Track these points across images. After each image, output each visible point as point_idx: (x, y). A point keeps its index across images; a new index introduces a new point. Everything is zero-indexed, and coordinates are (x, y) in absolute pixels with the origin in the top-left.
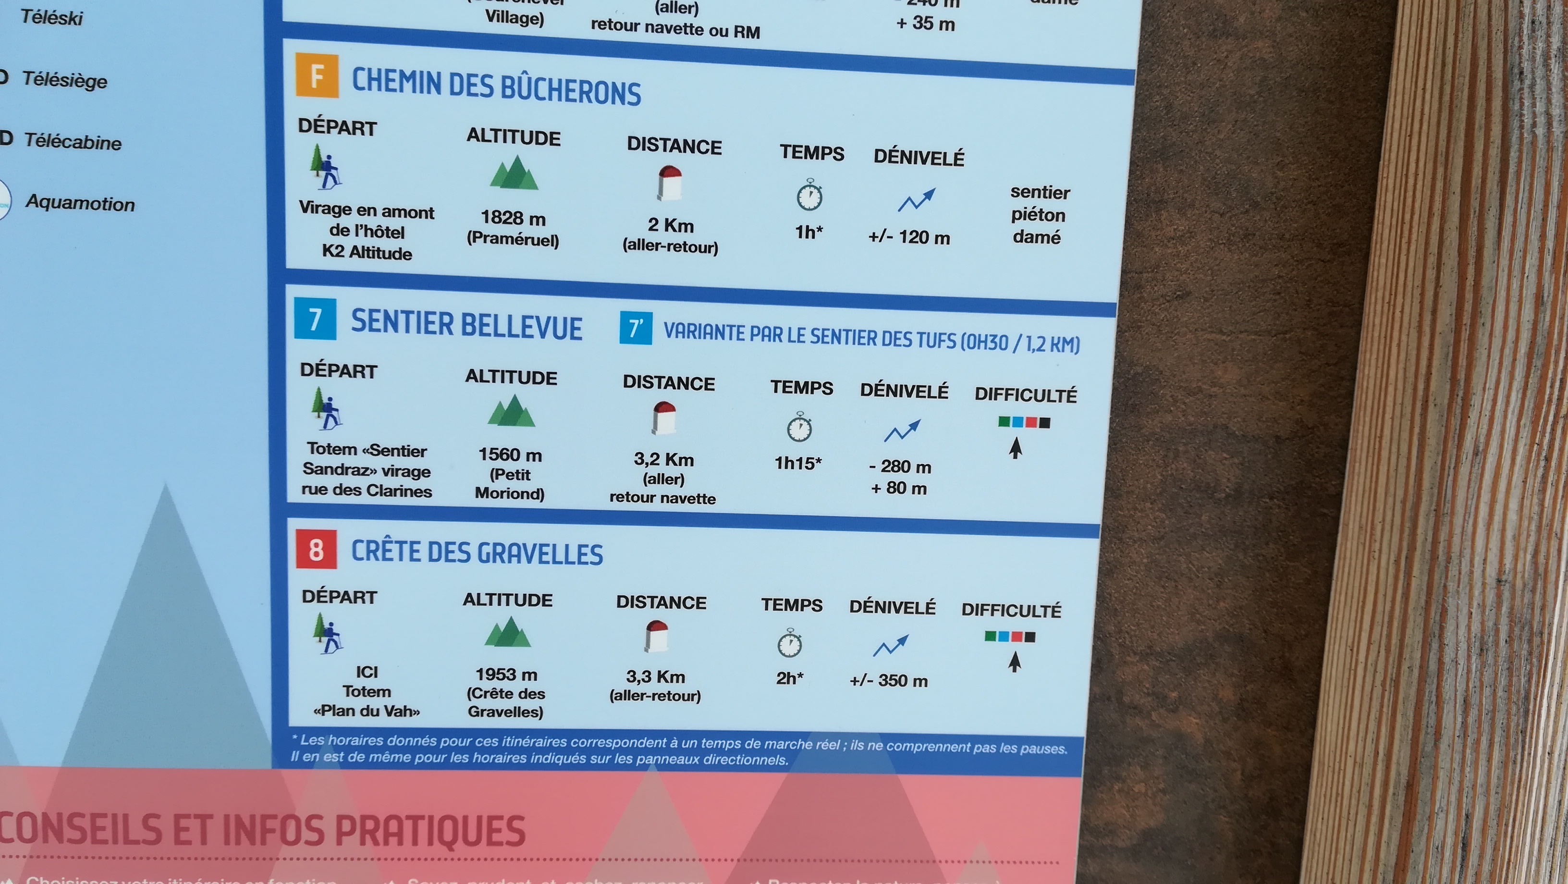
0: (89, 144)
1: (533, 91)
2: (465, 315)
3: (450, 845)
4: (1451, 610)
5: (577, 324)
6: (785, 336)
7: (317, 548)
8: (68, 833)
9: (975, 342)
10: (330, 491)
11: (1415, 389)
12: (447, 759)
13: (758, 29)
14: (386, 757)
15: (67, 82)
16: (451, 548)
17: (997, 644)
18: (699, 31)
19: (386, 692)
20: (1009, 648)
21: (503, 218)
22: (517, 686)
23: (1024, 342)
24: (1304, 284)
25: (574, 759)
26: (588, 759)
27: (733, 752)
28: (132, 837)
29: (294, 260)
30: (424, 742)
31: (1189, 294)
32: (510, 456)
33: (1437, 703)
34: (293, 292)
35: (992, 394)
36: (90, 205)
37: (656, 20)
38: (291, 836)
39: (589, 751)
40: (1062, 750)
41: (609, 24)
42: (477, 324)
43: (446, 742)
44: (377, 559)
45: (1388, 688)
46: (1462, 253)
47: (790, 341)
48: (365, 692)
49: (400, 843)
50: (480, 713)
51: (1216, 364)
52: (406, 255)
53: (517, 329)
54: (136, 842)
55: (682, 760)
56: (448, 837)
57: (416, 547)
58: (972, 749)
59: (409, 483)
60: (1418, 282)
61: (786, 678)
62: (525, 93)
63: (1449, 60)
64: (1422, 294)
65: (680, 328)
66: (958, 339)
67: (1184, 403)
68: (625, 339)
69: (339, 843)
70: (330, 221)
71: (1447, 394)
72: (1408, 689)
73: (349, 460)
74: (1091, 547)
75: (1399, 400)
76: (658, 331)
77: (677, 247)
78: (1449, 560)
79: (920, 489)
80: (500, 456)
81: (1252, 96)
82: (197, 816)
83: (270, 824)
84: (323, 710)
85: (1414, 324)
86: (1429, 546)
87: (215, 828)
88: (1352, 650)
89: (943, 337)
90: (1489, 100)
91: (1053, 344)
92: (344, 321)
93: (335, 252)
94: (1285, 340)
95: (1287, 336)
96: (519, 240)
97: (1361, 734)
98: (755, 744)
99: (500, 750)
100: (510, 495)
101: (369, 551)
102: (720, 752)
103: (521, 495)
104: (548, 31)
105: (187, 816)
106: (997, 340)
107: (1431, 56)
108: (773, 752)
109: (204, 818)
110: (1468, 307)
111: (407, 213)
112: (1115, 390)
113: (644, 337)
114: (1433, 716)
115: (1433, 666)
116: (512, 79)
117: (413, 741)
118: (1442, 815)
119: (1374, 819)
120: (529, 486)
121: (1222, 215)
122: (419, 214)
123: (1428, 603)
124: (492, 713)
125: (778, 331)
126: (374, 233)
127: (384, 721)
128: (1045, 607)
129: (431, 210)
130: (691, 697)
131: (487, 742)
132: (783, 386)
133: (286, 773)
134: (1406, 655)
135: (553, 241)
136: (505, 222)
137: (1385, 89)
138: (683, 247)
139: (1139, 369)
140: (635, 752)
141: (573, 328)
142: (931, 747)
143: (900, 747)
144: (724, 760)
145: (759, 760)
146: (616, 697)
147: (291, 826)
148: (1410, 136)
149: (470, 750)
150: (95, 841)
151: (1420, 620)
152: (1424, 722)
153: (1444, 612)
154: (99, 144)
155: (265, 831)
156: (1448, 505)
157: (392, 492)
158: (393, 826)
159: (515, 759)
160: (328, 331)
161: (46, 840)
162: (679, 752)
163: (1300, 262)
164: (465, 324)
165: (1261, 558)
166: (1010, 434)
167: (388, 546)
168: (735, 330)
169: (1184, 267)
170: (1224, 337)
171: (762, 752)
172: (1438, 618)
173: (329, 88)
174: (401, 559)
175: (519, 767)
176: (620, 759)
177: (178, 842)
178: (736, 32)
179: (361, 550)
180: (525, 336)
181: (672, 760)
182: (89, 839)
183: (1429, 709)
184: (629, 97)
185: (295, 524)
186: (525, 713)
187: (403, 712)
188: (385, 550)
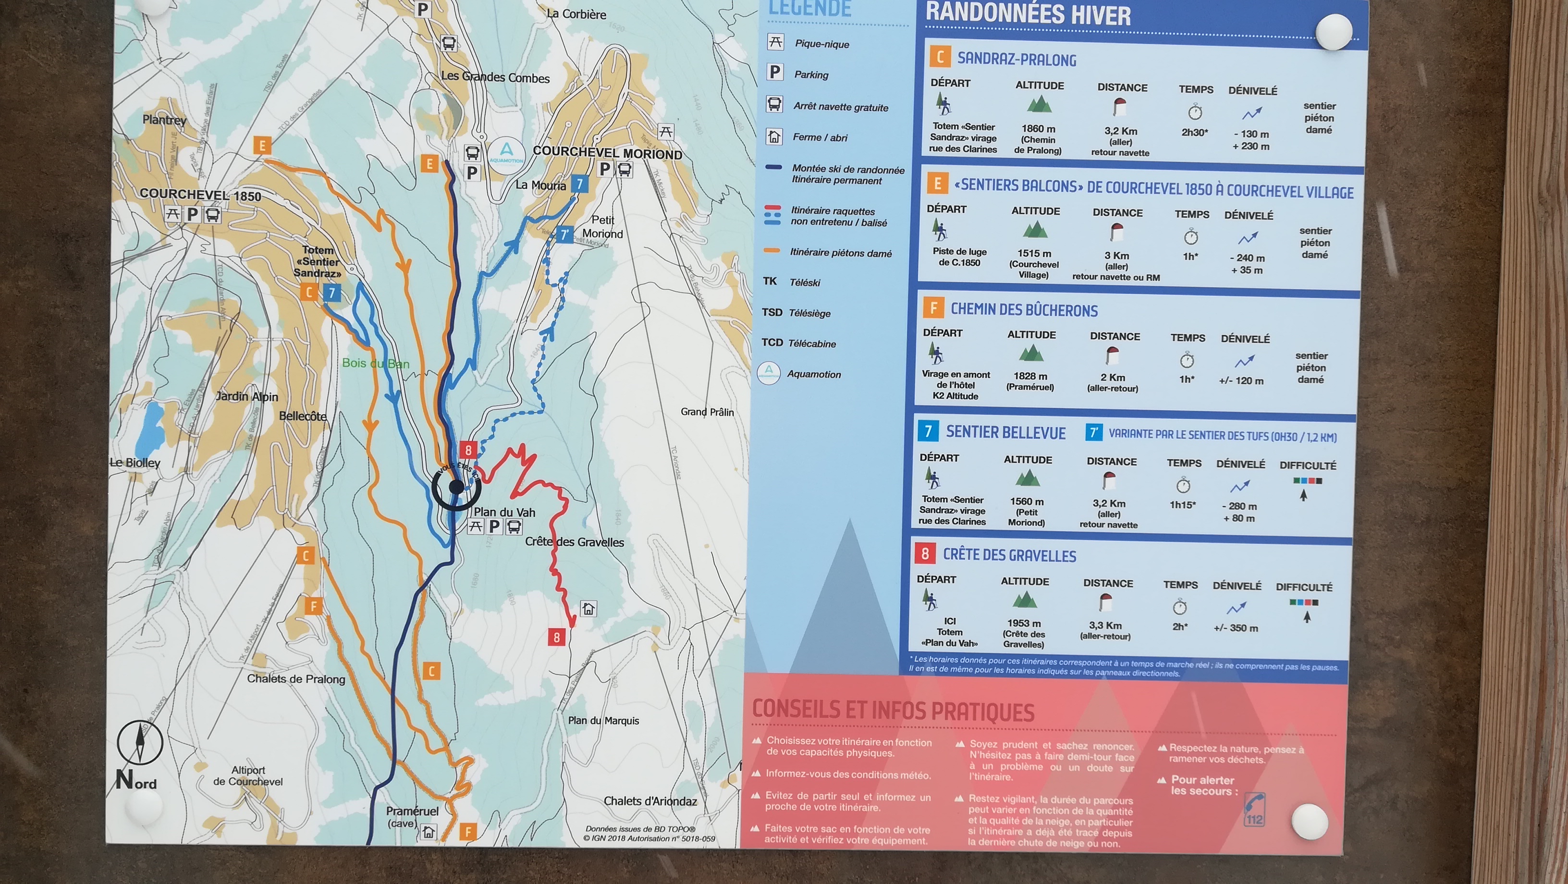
0: (820, 345)
1: (1042, 311)
2: (1004, 427)
3: (993, 721)
4: (1558, 574)
5: (1063, 431)
6: (1175, 435)
7: (925, 552)
8: (791, 711)
9: (1280, 437)
10: (933, 522)
11: (1528, 457)
12: (992, 671)
13: (1159, 276)
14: (959, 670)
15: (811, 314)
16: (995, 552)
17: (1296, 607)
18: (1128, 278)
19: (960, 632)
20: (1304, 609)
21: (1025, 376)
22: (1030, 630)
23: (1306, 436)
24: (1459, 402)
25: (1061, 672)
26: (1069, 672)
27: (1149, 669)
28: (824, 714)
29: (918, 402)
30: (980, 661)
31: (1394, 409)
32: (1027, 502)
33: (1554, 623)
34: (918, 417)
35: (1290, 465)
36: (819, 375)
37: (1106, 273)
38: (908, 714)
39: (1069, 668)
40: (1336, 668)
41: (1082, 276)
42: (1011, 432)
43: (991, 661)
44: (956, 558)
45: (1525, 622)
46: (1549, 385)
47: (1177, 438)
48: (949, 632)
49: (967, 719)
50: (1010, 645)
51: (1412, 447)
52: (975, 397)
53: (1031, 434)
54: (827, 716)
55: (1121, 673)
56: (992, 716)
57: (977, 552)
58: (1284, 667)
59: (974, 517)
60: (1525, 400)
61: (1178, 626)
62: (1038, 313)
63: (1533, 284)
64: (1528, 406)
65: (1118, 432)
66: (1270, 435)
67: (1395, 470)
68: (1088, 438)
69: (934, 718)
70: (938, 380)
71: (1546, 458)
72: (1537, 621)
73: (943, 505)
74: (1348, 550)
75: (1519, 464)
76: (1106, 433)
77: (1116, 389)
78: (1554, 545)
79: (1251, 519)
80: (1021, 502)
81: (1423, 302)
82: (859, 702)
83: (897, 706)
84: (926, 642)
85: (1525, 422)
86: (1542, 540)
87: (868, 708)
88: (1501, 607)
89: (1262, 434)
90: (1557, 306)
91: (1322, 438)
92: (943, 431)
93: (939, 396)
94: (1450, 433)
95: (1451, 431)
96: (1033, 388)
97: (1511, 652)
98: (1161, 664)
99: (1021, 666)
100: (1027, 523)
101: (952, 554)
102: (1142, 669)
103: (1032, 523)
104: (1051, 281)
105: (854, 702)
106: (1291, 436)
107: (1523, 282)
108: (1171, 669)
109: (862, 703)
110: (1554, 412)
111: (976, 375)
112: (1357, 462)
113: (1099, 437)
114: (1552, 631)
115: (1550, 604)
116: (1032, 306)
117: (974, 660)
118: (1561, 684)
119: (1522, 698)
120: (1037, 519)
121: (1410, 366)
122: (982, 375)
123: (1545, 571)
124: (1016, 645)
125: (1171, 433)
126: (959, 386)
127: (958, 649)
128: (1323, 585)
129: (989, 373)
130: (1125, 637)
131: (1013, 661)
132: (1174, 462)
133: (906, 677)
134: (1534, 602)
135: (1051, 387)
136: (1026, 378)
137: (1498, 297)
138: (1120, 388)
139: (1369, 451)
140: (1095, 668)
141: (1061, 433)
142: (1261, 667)
143: (1243, 666)
144: (1144, 674)
145: (1164, 674)
146: (1084, 636)
147: (909, 707)
148: (1514, 322)
149: (1004, 666)
150: (805, 716)
151: (1541, 581)
152: (1547, 635)
153: (1554, 575)
154: (825, 345)
155: (895, 711)
156: (1552, 517)
157: (965, 522)
158: (963, 708)
159: (1029, 671)
160: (934, 437)
161: (779, 715)
162: (1119, 668)
163: (1456, 391)
164: (1004, 432)
165: (1443, 557)
166: (1301, 487)
167: (963, 552)
168: (1147, 432)
169: (1391, 394)
170: (1415, 433)
171: (1165, 669)
172: (1551, 578)
173: (940, 314)
174: (969, 559)
175: (1031, 676)
176: (1086, 672)
177: (848, 716)
178: (1148, 278)
179: (949, 553)
180: (1035, 437)
181: (1115, 673)
182: (802, 714)
183: (1550, 628)
184: (1092, 313)
185: (915, 539)
186: (1034, 645)
187: (969, 644)
188: (961, 554)
